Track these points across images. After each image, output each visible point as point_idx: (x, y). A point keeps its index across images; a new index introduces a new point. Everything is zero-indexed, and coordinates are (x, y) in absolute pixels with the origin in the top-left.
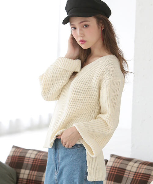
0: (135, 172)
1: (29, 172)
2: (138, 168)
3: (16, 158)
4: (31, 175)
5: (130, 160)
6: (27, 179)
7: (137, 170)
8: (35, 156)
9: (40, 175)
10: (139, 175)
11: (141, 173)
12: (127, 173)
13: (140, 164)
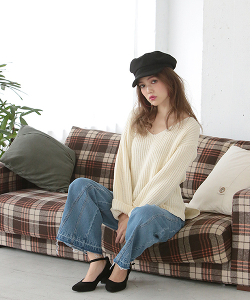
0: (204, 149)
1: (89, 153)
2: (207, 143)
3: (75, 139)
4: (91, 156)
6: (87, 160)
7: (205, 146)
8: (96, 136)
9: (102, 155)
10: (209, 151)
11: (210, 149)
13: (210, 139)
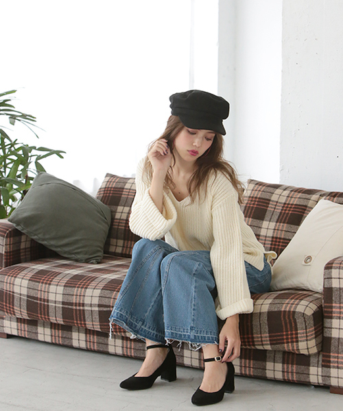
0: (285, 204)
5: (276, 187)
6: (126, 220)
12: (272, 205)
13: (292, 191)
